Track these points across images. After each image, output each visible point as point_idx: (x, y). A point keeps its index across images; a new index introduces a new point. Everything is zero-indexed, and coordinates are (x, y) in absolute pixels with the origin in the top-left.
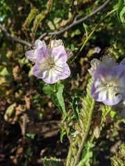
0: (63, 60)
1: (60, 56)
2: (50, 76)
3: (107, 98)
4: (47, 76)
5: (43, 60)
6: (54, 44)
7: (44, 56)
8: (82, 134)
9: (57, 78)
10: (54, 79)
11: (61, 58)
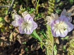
0: (31, 20)
1: (29, 19)
2: (28, 30)
3: (61, 33)
4: (27, 31)
5: (22, 24)
6: (24, 14)
7: (22, 22)
8: (51, 45)
9: (32, 29)
10: (31, 31)
11: (30, 20)
